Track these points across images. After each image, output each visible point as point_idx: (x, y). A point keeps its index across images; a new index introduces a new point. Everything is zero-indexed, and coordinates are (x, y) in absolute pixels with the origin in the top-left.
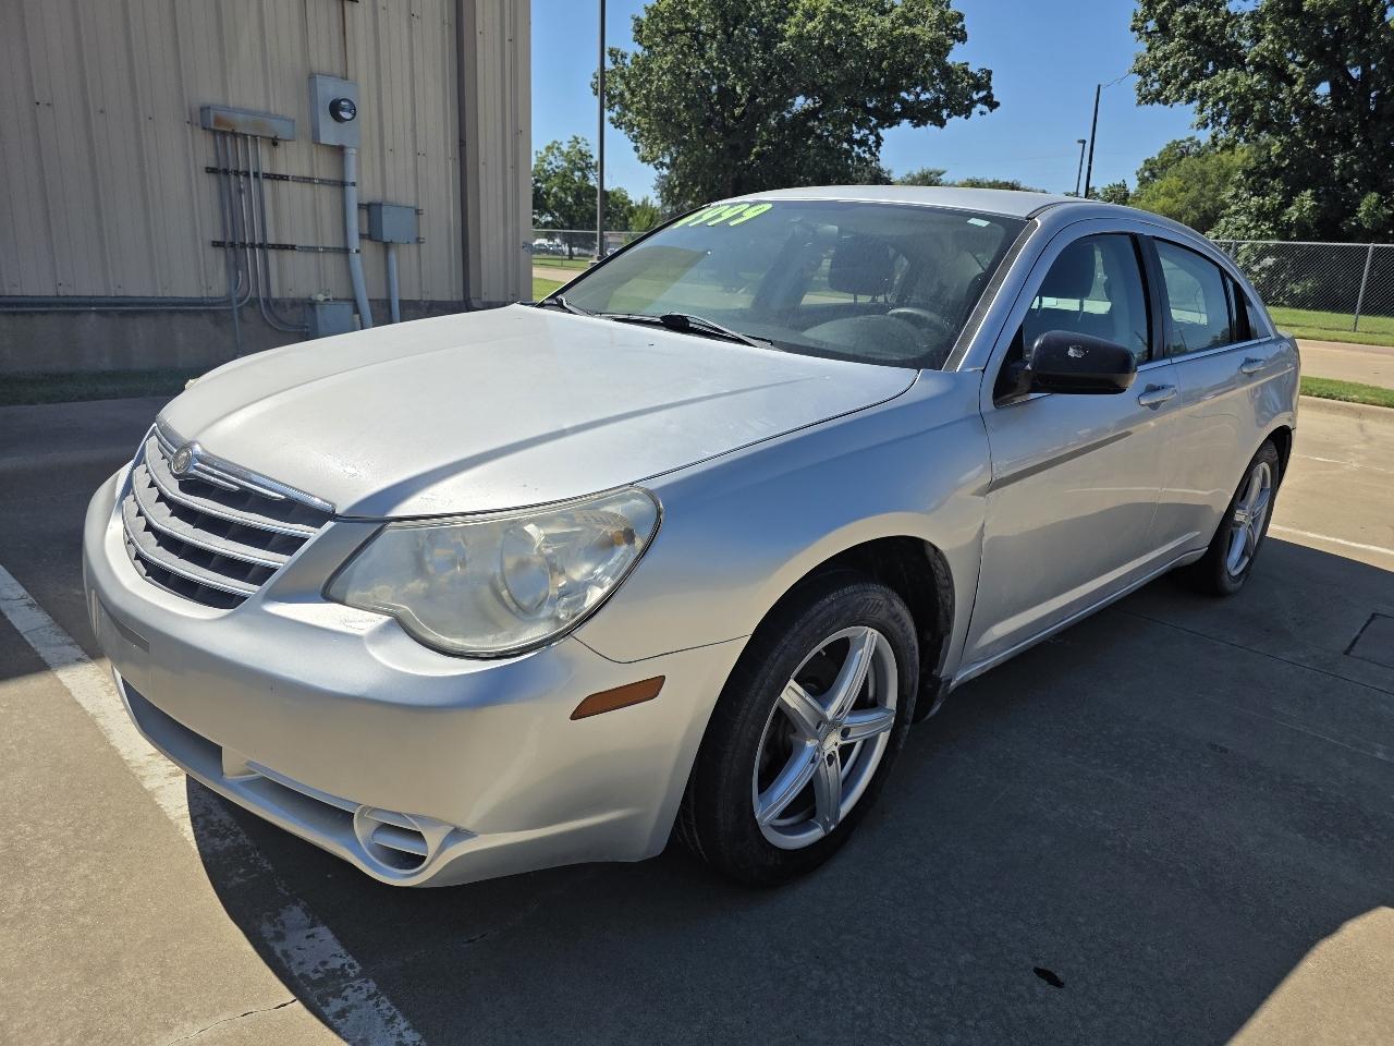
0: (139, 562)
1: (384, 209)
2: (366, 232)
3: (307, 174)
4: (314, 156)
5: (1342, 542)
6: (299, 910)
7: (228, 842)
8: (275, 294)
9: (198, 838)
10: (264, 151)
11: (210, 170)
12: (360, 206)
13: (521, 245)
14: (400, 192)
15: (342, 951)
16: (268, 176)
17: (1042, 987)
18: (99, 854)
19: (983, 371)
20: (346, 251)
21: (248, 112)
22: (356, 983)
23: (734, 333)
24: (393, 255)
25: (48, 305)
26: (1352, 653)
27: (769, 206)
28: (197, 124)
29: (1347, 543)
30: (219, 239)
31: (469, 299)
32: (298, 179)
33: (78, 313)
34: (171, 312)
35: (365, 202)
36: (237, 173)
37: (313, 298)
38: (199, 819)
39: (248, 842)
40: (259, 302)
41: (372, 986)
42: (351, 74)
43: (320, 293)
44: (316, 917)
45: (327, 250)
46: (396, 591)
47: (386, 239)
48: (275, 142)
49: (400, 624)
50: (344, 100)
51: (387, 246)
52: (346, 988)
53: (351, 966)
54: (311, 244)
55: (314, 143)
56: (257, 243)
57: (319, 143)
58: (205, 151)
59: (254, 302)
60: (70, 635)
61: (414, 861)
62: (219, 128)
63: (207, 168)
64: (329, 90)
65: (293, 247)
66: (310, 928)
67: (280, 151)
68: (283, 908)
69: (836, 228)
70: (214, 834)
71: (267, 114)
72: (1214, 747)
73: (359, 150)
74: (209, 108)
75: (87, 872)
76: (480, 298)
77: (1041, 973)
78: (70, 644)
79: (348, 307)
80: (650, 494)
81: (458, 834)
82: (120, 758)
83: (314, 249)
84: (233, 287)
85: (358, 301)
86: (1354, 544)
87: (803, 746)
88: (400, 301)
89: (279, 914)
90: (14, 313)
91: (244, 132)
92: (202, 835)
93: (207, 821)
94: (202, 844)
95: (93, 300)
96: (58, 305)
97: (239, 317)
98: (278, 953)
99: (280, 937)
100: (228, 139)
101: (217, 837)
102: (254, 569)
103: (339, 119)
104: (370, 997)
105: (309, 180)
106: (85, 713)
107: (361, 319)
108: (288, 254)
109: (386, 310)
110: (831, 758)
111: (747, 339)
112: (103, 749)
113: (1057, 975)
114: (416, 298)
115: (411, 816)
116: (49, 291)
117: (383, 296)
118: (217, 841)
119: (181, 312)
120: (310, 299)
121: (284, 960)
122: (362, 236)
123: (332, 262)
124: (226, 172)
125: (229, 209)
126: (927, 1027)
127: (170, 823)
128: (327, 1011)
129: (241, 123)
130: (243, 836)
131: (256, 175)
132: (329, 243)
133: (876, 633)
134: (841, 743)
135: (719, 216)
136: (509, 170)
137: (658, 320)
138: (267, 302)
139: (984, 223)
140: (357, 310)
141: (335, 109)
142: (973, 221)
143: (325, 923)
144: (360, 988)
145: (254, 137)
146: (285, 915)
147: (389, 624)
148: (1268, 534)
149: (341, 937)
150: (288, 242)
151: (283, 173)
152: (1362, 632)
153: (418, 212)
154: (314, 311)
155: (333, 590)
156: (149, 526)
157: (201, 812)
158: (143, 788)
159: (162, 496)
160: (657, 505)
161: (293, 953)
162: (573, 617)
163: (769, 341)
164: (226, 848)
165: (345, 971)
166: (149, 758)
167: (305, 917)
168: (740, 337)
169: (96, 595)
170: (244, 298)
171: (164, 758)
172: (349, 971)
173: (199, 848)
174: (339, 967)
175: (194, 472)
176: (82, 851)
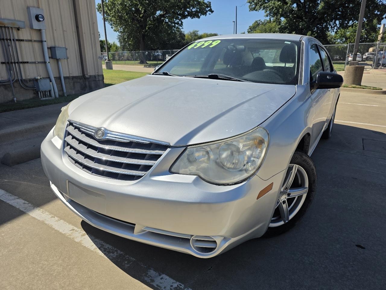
0: (84, 169)
1: (56, 48)
2: (50, 56)
3: (29, 39)
4: (31, 32)
5: (343, 121)
6: (153, 271)
7: (115, 253)
8: (24, 78)
9: (105, 254)
10: (15, 32)
12: (48, 48)
13: (98, 57)
14: (59, 43)
15: (174, 281)
16: (17, 40)
17: (361, 250)
19: (308, 84)
20: (45, 62)
21: (8, 20)
24: (60, 63)
26: (365, 149)
27: (220, 41)
29: (344, 122)
30: (4, 61)
31: (85, 75)
32: (27, 41)
35: (49, 47)
36: (7, 40)
37: (36, 78)
38: (101, 248)
39: (122, 253)
40: (19, 81)
42: (40, 6)
43: (38, 76)
44: (159, 272)
45: (39, 62)
46: (197, 167)
47: (57, 58)
48: (18, 29)
49: (200, 177)
50: (40, 15)
51: (58, 60)
53: (181, 285)
54: (33, 61)
55: (31, 29)
56: (16, 62)
57: (33, 29)
59: (17, 81)
60: (15, 195)
61: (211, 250)
64: (34, 12)
65: (28, 62)
66: (160, 276)
67: (20, 32)
68: (148, 271)
69: (243, 46)
70: (109, 252)
71: (15, 20)
73: (46, 30)
75: (76, 273)
76: (88, 74)
77: (357, 246)
78: (18, 199)
79: (48, 80)
80: (264, 129)
81: (226, 239)
82: (61, 233)
83: (35, 63)
84: (10, 76)
85: (51, 78)
88: (64, 77)
89: (147, 274)
91: (8, 26)
93: (104, 248)
94: (108, 256)
97: (13, 86)
98: (155, 286)
99: (153, 281)
100: (3, 28)
101: (111, 253)
102: (141, 166)
103: (39, 21)
105: (31, 41)
106: (39, 220)
107: (52, 84)
108: (26, 65)
109: (59, 80)
112: (53, 231)
113: (362, 245)
114: (68, 76)
115: (212, 236)
117: (58, 76)
118: (111, 254)
120: (35, 78)
122: (49, 58)
123: (41, 66)
124: (3, 39)
125: (6, 51)
127: (92, 251)
129: (7, 23)
130: (119, 251)
131: (13, 40)
132: (39, 61)
136: (92, 35)
137: (208, 77)
139: (290, 43)
140: (51, 81)
141: (37, 18)
142: (286, 42)
143: (163, 273)
145: (12, 28)
146: (149, 274)
147: (196, 178)
148: (334, 123)
149: (171, 276)
150: (26, 61)
151: (22, 39)
152: (363, 143)
153: (66, 49)
154: (38, 82)
155: (173, 170)
156: (87, 156)
157: (100, 246)
158: (75, 242)
159: (90, 146)
160: (267, 131)
161: (160, 285)
162: (254, 168)
163: (247, 80)
164: (116, 256)
165: (179, 287)
166: (71, 232)
167: (156, 273)
168: (239, 79)
169: (69, 182)
170: (14, 80)
171: (76, 231)
172: (181, 287)
173: (108, 258)
174: (177, 286)
175: (107, 137)
176: (70, 267)
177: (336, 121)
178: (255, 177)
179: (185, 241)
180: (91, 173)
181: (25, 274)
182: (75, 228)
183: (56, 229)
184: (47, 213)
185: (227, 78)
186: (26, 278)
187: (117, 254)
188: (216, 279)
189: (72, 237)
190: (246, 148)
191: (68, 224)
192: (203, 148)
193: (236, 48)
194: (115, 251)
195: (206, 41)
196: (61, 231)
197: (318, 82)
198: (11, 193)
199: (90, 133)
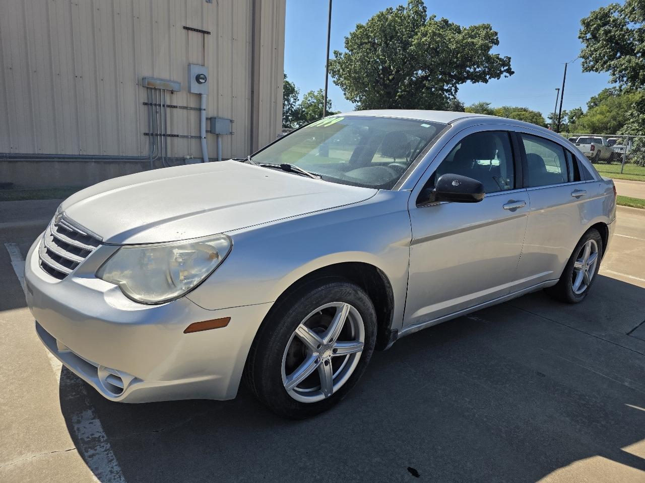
1: (217, 120)
2: (209, 129)
3: (185, 105)
4: (189, 98)
6: (91, 412)
7: (72, 381)
8: (169, 155)
9: (61, 379)
10: (167, 95)
11: (145, 104)
12: (207, 119)
13: (277, 135)
14: (225, 114)
15: (102, 430)
16: (169, 106)
19: (412, 191)
20: (200, 137)
21: (161, 80)
22: (103, 444)
23: (306, 172)
24: (220, 139)
25: (76, 158)
26: (631, 335)
27: (343, 118)
28: (140, 85)
30: (147, 132)
32: (181, 107)
33: (87, 162)
34: (125, 162)
35: (209, 117)
36: (156, 105)
37: (185, 157)
40: (162, 159)
41: (109, 446)
42: (206, 64)
43: (188, 155)
44: (96, 415)
45: (192, 137)
47: (217, 133)
48: (172, 92)
49: (121, 289)
50: (202, 75)
51: (218, 135)
52: (97, 446)
53: (103, 437)
54: (185, 134)
55: (189, 92)
56: (162, 134)
57: (191, 93)
58: (143, 96)
59: (160, 158)
61: (119, 390)
62: (149, 86)
63: (143, 103)
64: (196, 71)
65: (178, 136)
66: (92, 419)
67: (174, 96)
68: (85, 410)
69: (368, 128)
70: (68, 378)
71: (170, 81)
73: (208, 95)
74: (146, 78)
77: (410, 469)
79: (199, 162)
80: (229, 237)
81: (136, 380)
83: (187, 137)
84: (151, 152)
85: (204, 159)
87: (311, 355)
88: (222, 159)
89: (82, 413)
90: (61, 161)
91: (159, 88)
92: (63, 378)
94: (62, 381)
95: (93, 157)
96: (79, 158)
97: (153, 165)
98: (75, 428)
99: (79, 422)
100: (153, 91)
103: (199, 82)
104: (106, 451)
105: (186, 108)
108: (175, 138)
110: (327, 363)
111: (310, 175)
113: (418, 471)
116: (76, 153)
117: (215, 157)
118: (68, 381)
119: (128, 162)
121: (77, 431)
122: (207, 131)
123: (194, 142)
124: (151, 104)
125: (152, 120)
127: (52, 372)
128: (86, 454)
129: (158, 84)
131: (164, 106)
132: (193, 135)
133: (349, 306)
134: (332, 355)
135: (323, 123)
136: (273, 104)
138: (165, 158)
139: (427, 126)
141: (198, 78)
142: (424, 125)
143: (99, 418)
144: (103, 447)
145: (164, 90)
146: (84, 413)
147: (116, 288)
149: (103, 424)
150: (176, 134)
151: (175, 105)
153: (232, 121)
155: (99, 273)
158: (47, 356)
161: (82, 429)
162: (188, 288)
164: (71, 384)
165: (99, 439)
167: (92, 415)
170: (156, 157)
172: (102, 439)
173: (59, 383)
174: (98, 437)
175: (63, 224)
179: (93, 369)
194: (76, 378)
197: (437, 190)
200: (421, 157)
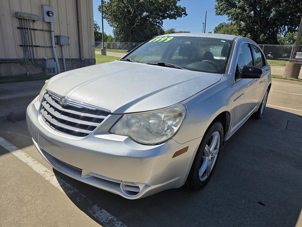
0: (51, 126)
1: (61, 37)
3: (42, 29)
4: (43, 24)
5: (276, 106)
6: (96, 206)
8: (35, 58)
10: (31, 23)
11: (18, 28)
12: (55, 36)
13: (92, 45)
14: (64, 33)
15: (110, 215)
16: (32, 29)
17: (261, 206)
18: (42, 197)
19: (233, 74)
20: (52, 47)
21: (27, 14)
22: (117, 222)
23: (178, 67)
24: (63, 48)
26: (287, 129)
27: (172, 37)
28: (14, 17)
30: (21, 44)
31: (81, 58)
32: (40, 30)
34: (10, 62)
36: (25, 29)
37: (44, 58)
39: (77, 191)
41: (120, 222)
42: (51, 5)
43: (46, 57)
44: (101, 207)
45: (47, 47)
46: (129, 130)
47: (61, 44)
48: (34, 21)
49: (130, 138)
50: (50, 11)
51: (61, 46)
52: (115, 224)
53: (114, 218)
54: (43, 45)
55: (43, 21)
56: (30, 45)
57: (45, 22)
58: (17, 24)
59: (30, 60)
60: (11, 143)
61: (136, 193)
62: (20, 18)
63: (17, 27)
64: (46, 9)
65: (39, 46)
66: (100, 210)
67: (35, 23)
68: (92, 206)
69: (190, 42)
70: (68, 190)
71: (32, 14)
72: (271, 151)
73: (54, 23)
74: (18, 13)
76: (83, 58)
77: (259, 203)
78: (13, 145)
79: (53, 60)
80: (184, 105)
81: (147, 186)
83: (44, 47)
84: (25, 56)
85: (55, 59)
86: (278, 107)
87: (206, 159)
88: (65, 59)
91: (27, 19)
92: (65, 190)
93: (65, 186)
94: (66, 192)
97: (27, 63)
98: (96, 217)
99: (94, 213)
100: (22, 20)
102: (89, 127)
103: (49, 16)
104: (121, 225)
105: (42, 30)
106: (23, 162)
107: (56, 63)
108: (38, 48)
109: (62, 61)
110: (210, 161)
111: (181, 68)
112: (32, 171)
113: (263, 203)
114: (69, 58)
115: (136, 183)
117: (61, 58)
118: (69, 191)
119: (12, 62)
121: (97, 218)
122: (56, 44)
123: (49, 50)
124: (22, 28)
125: (23, 37)
126: (242, 217)
127: (56, 188)
129: (26, 17)
130: (75, 190)
131: (30, 29)
132: (48, 45)
133: (218, 133)
134: (211, 157)
135: (161, 39)
136: (89, 28)
137: (157, 64)
138: (33, 59)
139: (224, 41)
140: (55, 61)
141: (48, 13)
142: (222, 41)
143: (103, 208)
145: (29, 20)
146: (93, 208)
147: (128, 138)
148: (266, 106)
149: (109, 211)
150: (38, 45)
151: (36, 28)
152: (287, 125)
153: (68, 38)
154: (45, 61)
155: (111, 131)
156: (54, 117)
157: (62, 184)
158: (46, 180)
159: (56, 110)
160: (185, 107)
161: (99, 217)
162: (172, 134)
163: (185, 68)
164: (72, 193)
165: (113, 220)
166: (44, 172)
167: (98, 208)
168: (179, 67)
169: (40, 134)
170: (28, 58)
171: (48, 172)
172: (114, 219)
173: (66, 193)
174: (111, 219)
175: (68, 104)
176: (37, 197)
177: (268, 105)
178: (172, 140)
179: (117, 185)
180: (55, 129)
181: (4, 200)
182: (48, 170)
183: (34, 169)
184: (31, 158)
185: (171, 66)
186: (4, 202)
187: (73, 192)
188: (142, 217)
189: (44, 176)
190: (166, 118)
191: (43, 167)
192: (136, 116)
193: (184, 43)
194: (73, 189)
195: (163, 37)
196: (37, 171)
197: (242, 73)
198: (9, 141)
199: (57, 100)
200: (231, 57)
